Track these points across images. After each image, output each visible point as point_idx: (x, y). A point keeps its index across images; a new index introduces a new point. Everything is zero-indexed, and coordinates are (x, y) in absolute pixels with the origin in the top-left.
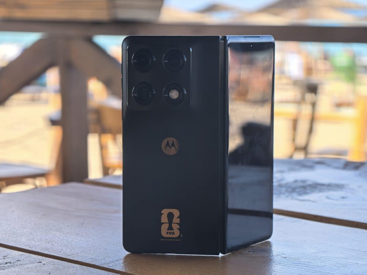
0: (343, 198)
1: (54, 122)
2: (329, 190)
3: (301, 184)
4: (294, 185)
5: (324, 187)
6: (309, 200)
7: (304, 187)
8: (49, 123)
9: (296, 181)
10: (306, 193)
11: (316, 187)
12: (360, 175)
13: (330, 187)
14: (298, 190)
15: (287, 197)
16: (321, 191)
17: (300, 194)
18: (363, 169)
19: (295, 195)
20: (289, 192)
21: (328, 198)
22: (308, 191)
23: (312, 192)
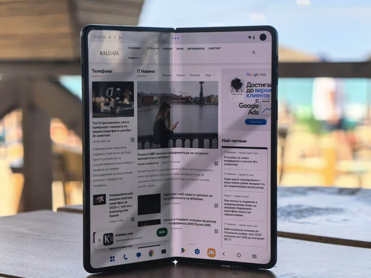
0: (345, 220)
1: (15, 170)
2: (328, 213)
3: (295, 209)
4: (289, 210)
5: (321, 211)
6: (308, 223)
7: (301, 211)
8: (10, 171)
9: (290, 206)
10: (304, 217)
11: (312, 211)
12: (358, 199)
13: (328, 210)
14: (294, 214)
15: (284, 220)
16: (318, 214)
17: (297, 218)
18: (359, 194)
19: (292, 218)
20: (285, 216)
21: (328, 220)
22: (305, 215)
23: (310, 215)
